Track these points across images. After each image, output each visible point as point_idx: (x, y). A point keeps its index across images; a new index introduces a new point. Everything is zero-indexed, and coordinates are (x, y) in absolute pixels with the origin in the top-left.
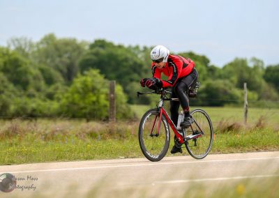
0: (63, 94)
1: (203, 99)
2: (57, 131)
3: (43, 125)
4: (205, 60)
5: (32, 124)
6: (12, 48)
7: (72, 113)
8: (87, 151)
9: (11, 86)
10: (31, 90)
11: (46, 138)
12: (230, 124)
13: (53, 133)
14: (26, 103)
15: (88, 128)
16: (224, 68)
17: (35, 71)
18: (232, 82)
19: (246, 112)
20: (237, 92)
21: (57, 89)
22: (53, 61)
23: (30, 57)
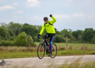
9: (0, 37)
12: (62, 48)
14: (4, 42)
16: (61, 32)
17: (7, 32)
21: (13, 37)
23: (6, 28)
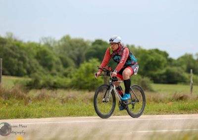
0: (74, 73)
1: (164, 79)
2: (70, 97)
3: (61, 93)
4: (165, 54)
5: (54, 92)
6: (42, 44)
7: (80, 86)
8: (89, 111)
9: (41, 68)
10: (54, 71)
11: (63, 101)
12: (181, 96)
13: (67, 98)
14: (50, 79)
15: (90, 96)
16: (178, 59)
17: (56, 59)
18: (183, 68)
19: (192, 88)
20: (186, 75)
21: (70, 70)
22: (68, 52)
23: (54, 49)
